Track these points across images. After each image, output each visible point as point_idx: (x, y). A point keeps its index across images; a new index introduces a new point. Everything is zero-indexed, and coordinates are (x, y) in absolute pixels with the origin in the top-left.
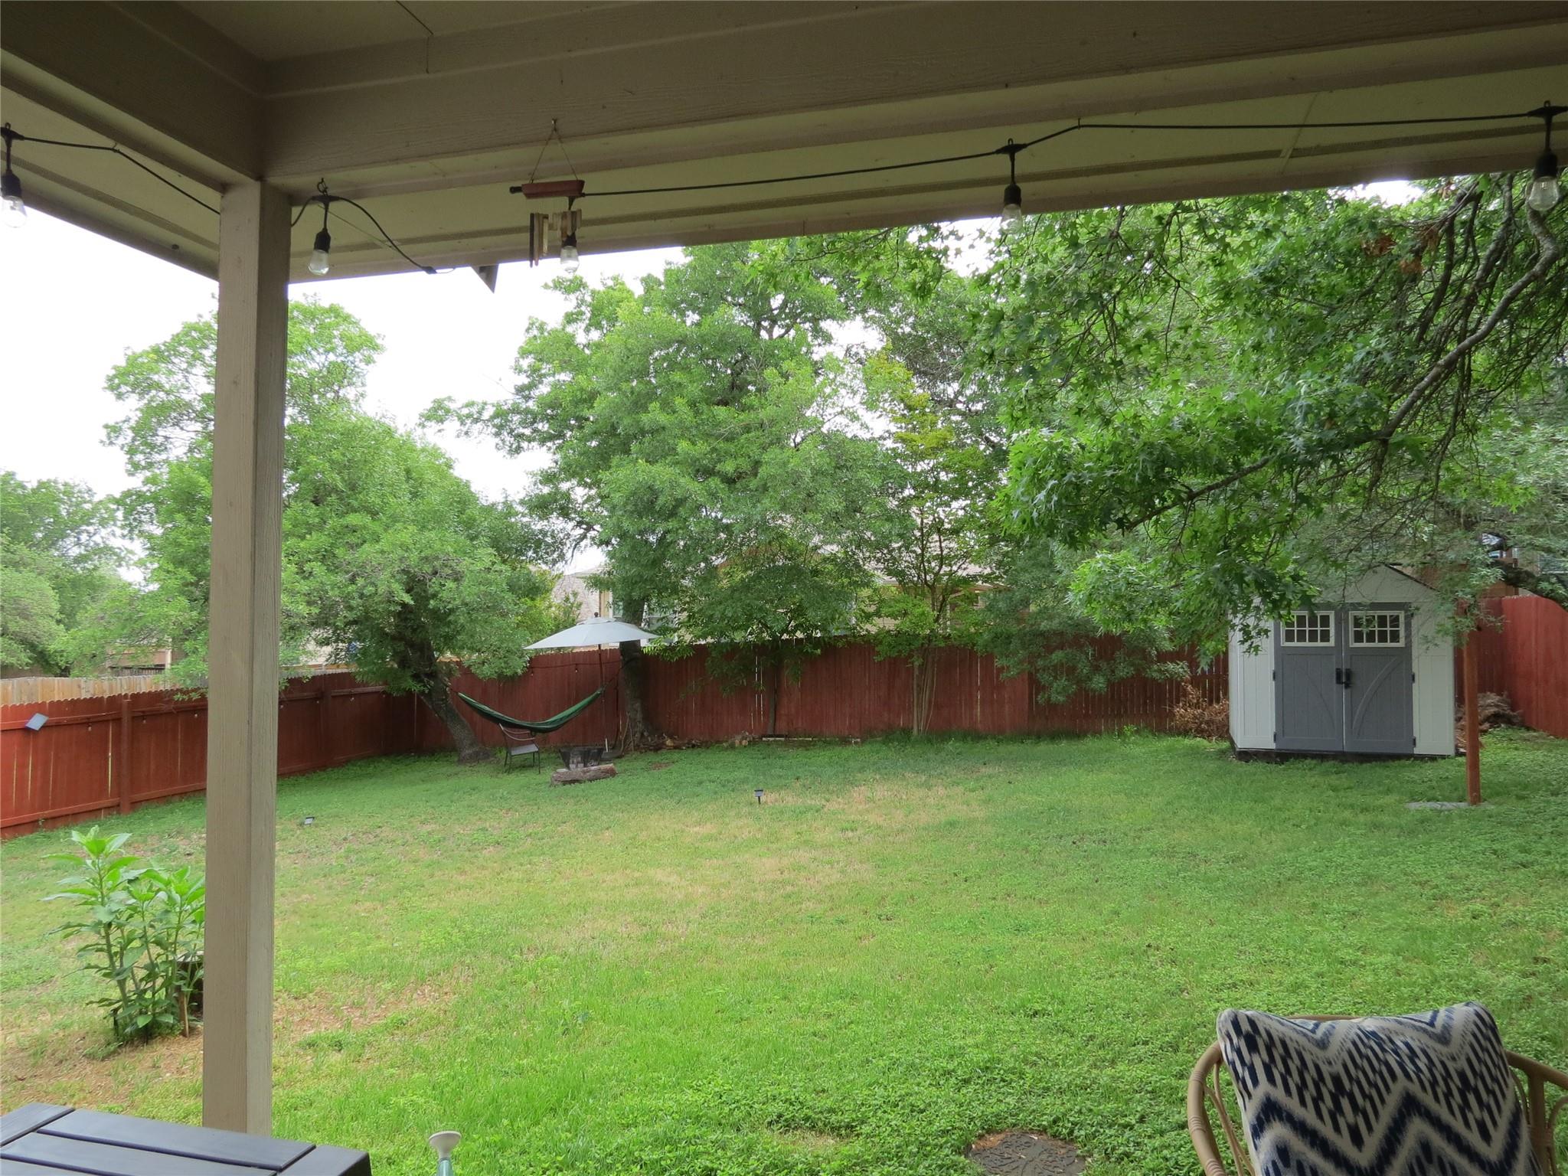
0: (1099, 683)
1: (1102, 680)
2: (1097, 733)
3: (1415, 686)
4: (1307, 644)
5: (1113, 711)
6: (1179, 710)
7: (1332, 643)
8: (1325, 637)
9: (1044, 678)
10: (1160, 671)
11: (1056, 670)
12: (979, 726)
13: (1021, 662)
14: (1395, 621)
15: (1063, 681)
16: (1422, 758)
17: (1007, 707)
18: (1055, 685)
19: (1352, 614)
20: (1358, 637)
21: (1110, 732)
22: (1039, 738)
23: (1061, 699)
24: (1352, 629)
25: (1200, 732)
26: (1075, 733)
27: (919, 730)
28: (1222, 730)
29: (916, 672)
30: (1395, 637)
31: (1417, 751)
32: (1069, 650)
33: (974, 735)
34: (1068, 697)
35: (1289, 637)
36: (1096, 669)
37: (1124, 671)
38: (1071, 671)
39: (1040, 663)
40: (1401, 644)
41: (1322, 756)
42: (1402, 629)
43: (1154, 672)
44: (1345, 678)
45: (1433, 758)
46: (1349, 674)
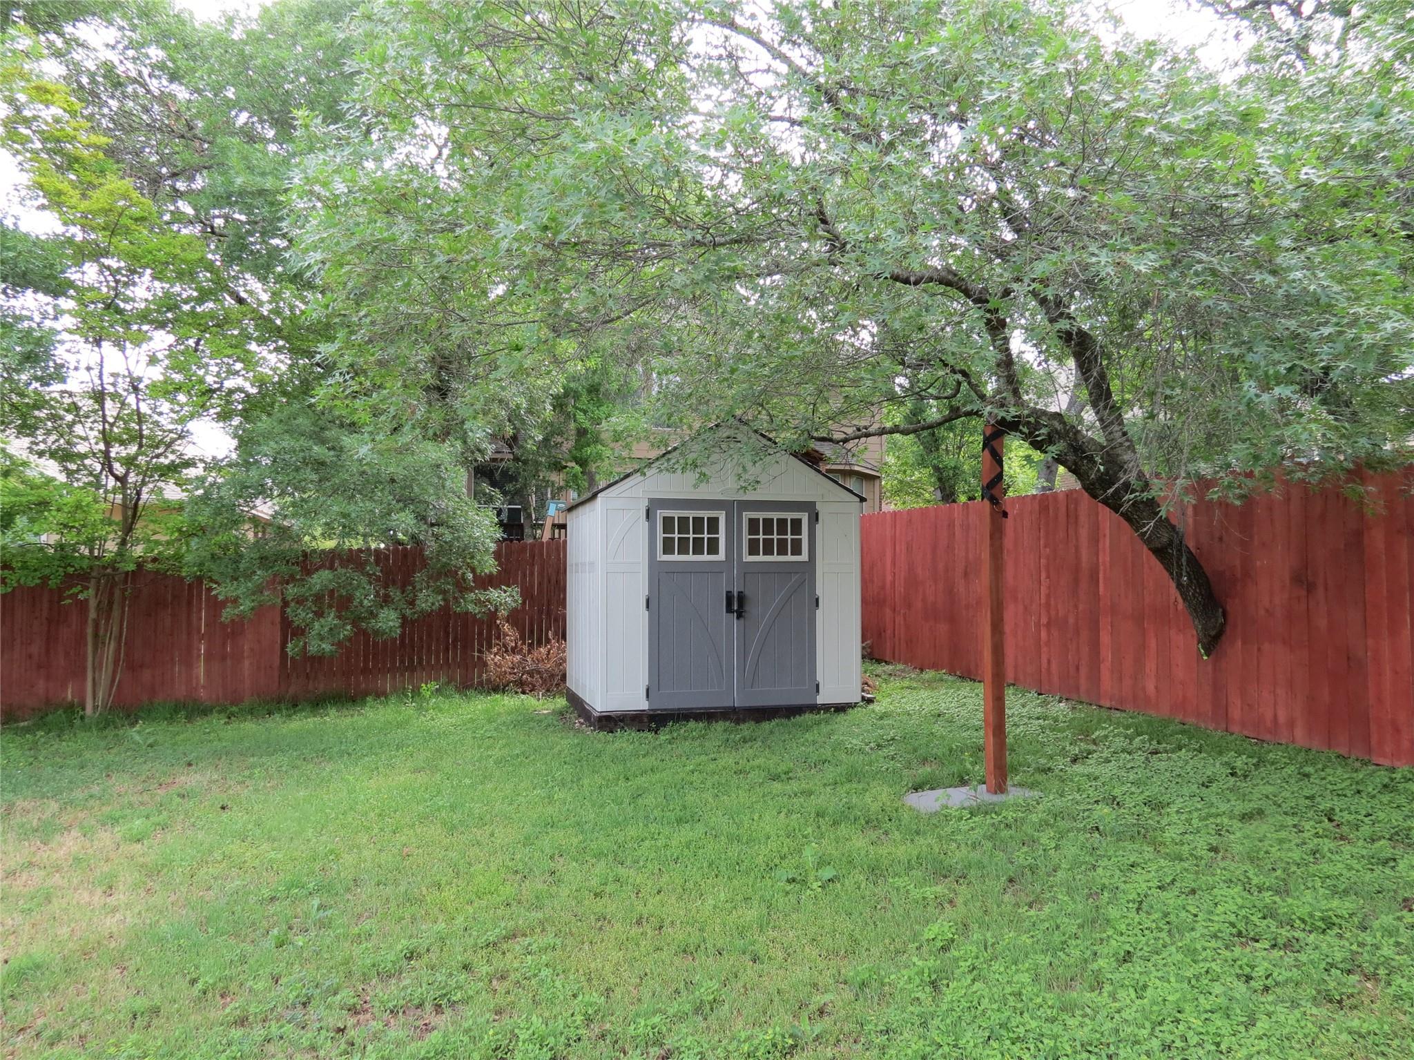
0: (389, 621)
1: (393, 615)
2: (380, 694)
3: (819, 613)
4: (691, 557)
5: (402, 662)
6: (492, 658)
7: (721, 556)
8: (713, 549)
9: (300, 616)
10: (478, 602)
11: (321, 604)
12: (202, 693)
13: (259, 590)
14: (797, 524)
15: (331, 619)
16: (826, 708)
17: (247, 663)
18: (317, 625)
19: (747, 515)
20: (753, 550)
21: (401, 693)
22: (295, 705)
23: (327, 647)
24: (746, 537)
25: (523, 687)
26: (350, 698)
27: (95, 708)
28: (555, 681)
29: (92, 614)
30: (797, 550)
31: (820, 700)
32: (341, 571)
33: (193, 709)
34: (339, 644)
35: (668, 548)
36: (386, 601)
37: (428, 600)
38: (343, 603)
39: (292, 591)
40: (804, 557)
41: (708, 716)
42: (804, 537)
43: (470, 604)
44: (737, 605)
45: (841, 708)
46: (742, 598)
